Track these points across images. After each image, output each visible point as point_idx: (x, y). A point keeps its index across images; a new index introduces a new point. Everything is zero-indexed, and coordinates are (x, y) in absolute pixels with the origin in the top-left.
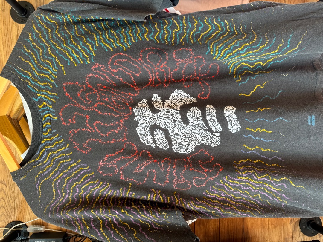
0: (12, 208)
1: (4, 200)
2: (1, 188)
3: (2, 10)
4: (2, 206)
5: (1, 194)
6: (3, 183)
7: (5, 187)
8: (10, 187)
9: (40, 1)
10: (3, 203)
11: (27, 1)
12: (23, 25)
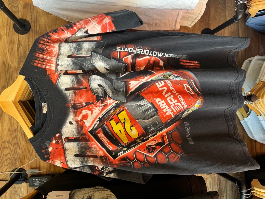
0: (16, 160)
1: (10, 154)
2: (8, 146)
3: (7, 24)
4: (9, 158)
5: (8, 150)
6: (9, 142)
7: (11, 145)
8: (14, 145)
9: (34, 19)
10: (9, 156)
11: (25, 18)
12: (22, 35)
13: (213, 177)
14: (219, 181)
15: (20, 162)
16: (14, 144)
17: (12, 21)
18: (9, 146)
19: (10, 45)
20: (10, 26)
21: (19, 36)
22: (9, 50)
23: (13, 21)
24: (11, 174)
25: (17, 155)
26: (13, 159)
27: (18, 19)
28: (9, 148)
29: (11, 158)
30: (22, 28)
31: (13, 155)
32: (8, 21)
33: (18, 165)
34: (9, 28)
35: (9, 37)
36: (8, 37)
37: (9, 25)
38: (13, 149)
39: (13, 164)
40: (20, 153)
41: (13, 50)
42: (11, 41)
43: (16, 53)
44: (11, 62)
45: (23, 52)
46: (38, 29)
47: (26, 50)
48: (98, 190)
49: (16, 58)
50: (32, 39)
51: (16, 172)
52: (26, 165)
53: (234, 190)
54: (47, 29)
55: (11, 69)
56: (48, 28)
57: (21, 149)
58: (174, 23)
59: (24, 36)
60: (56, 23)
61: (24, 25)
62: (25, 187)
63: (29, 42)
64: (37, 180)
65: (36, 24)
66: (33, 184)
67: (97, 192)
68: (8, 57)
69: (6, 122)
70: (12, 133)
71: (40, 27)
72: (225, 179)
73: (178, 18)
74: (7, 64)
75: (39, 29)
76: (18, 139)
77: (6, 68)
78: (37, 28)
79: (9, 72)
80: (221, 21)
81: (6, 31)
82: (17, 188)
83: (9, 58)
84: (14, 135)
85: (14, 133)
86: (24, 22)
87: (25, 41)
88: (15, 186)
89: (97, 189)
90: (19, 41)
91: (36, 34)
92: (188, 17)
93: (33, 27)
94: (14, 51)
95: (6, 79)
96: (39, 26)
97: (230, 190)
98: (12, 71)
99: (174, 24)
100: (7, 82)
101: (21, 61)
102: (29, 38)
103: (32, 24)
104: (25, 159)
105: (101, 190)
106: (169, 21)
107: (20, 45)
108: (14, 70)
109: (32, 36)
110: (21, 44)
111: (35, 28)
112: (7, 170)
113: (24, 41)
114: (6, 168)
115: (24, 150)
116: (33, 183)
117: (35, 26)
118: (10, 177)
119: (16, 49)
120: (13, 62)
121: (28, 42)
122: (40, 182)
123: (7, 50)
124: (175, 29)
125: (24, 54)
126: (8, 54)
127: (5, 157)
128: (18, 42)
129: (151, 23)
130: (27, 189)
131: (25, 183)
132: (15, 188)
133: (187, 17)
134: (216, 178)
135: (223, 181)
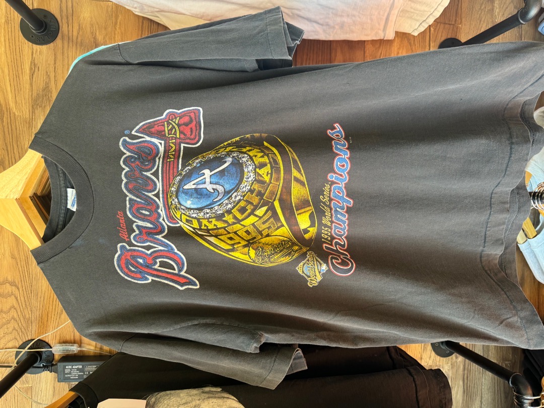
0: (29, 321)
1: (15, 309)
2: (10, 292)
3: (7, 22)
4: (13, 318)
5: (11, 301)
6: (13, 284)
7: (17, 290)
8: (24, 290)
9: (67, 10)
10: (13, 313)
11: (46, 9)
12: (40, 46)
13: (454, 363)
14: (466, 372)
15: (37, 326)
16: (24, 288)
17: (16, 13)
18: (14, 293)
19: (14, 69)
20: (13, 25)
21: (33, 49)
22: (12, 80)
23: (19, 15)
24: (18, 353)
25: (30, 313)
26: (22, 319)
27: (31, 9)
28: (13, 297)
29: (18, 319)
30: (39, 30)
31: (23, 311)
32: (8, 13)
33: (33, 332)
34: (10, 30)
35: (12, 51)
36: (8, 49)
37: (10, 22)
38: (22, 299)
39: (23, 330)
40: (38, 308)
41: (21, 79)
42: (15, 59)
43: (28, 86)
44: (16, 108)
45: (42, 85)
46: (75, 33)
47: (50, 80)
48: (209, 398)
49: (27, 97)
50: (63, 55)
51: (29, 349)
52: (50, 333)
53: (498, 391)
54: (96, 34)
55: (15, 122)
56: (98, 31)
57: (39, 299)
58: (383, 23)
59: (44, 47)
60: (116, 19)
61: (44, 23)
62: (49, 381)
63: (55, 63)
64: (74, 369)
65: (70, 22)
66: (66, 376)
67: (206, 402)
68: (10, 96)
69: (7, 240)
70: (19, 263)
71: (80, 28)
72: (479, 367)
73: (392, 12)
74: (7, 111)
75: (78, 33)
76: (32, 277)
77: (4, 119)
78: (74, 30)
79: (12, 130)
80: (484, 22)
81: (5, 36)
82: (31, 382)
83: (10, 98)
84: (24, 267)
85: (24, 263)
86: (45, 16)
87: (47, 61)
88: (27, 376)
89: (206, 393)
90: (34, 60)
91: (71, 45)
92: (412, 10)
93: (64, 28)
94: (21, 83)
95: (6, 144)
96: (78, 27)
97: (488, 390)
98: (18, 126)
99: (382, 27)
100: (8, 152)
101: (38, 105)
102: (55, 54)
103: (63, 21)
104: (49, 320)
105: (215, 397)
106: (372, 20)
107: (36, 70)
108: (22, 126)
109: (61, 49)
110: (39, 67)
111: (68, 31)
112: (10, 345)
113: (44, 60)
114: (7, 339)
115: (45, 300)
116: (65, 374)
117: (68, 27)
118: (17, 360)
119: (27, 77)
120: (21, 106)
121: (53, 62)
122: (80, 373)
123: (8, 81)
124: (384, 37)
125: (44, 90)
126: (9, 89)
127: (4, 315)
128: (31, 63)
129: (331, 23)
130: (54, 384)
131: (48, 372)
132: (28, 382)
133: (411, 12)
134: (459, 367)
135: (474, 372)
